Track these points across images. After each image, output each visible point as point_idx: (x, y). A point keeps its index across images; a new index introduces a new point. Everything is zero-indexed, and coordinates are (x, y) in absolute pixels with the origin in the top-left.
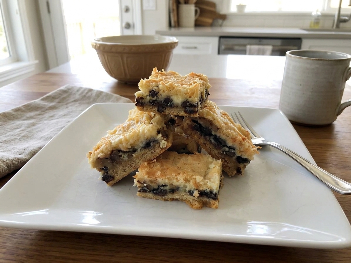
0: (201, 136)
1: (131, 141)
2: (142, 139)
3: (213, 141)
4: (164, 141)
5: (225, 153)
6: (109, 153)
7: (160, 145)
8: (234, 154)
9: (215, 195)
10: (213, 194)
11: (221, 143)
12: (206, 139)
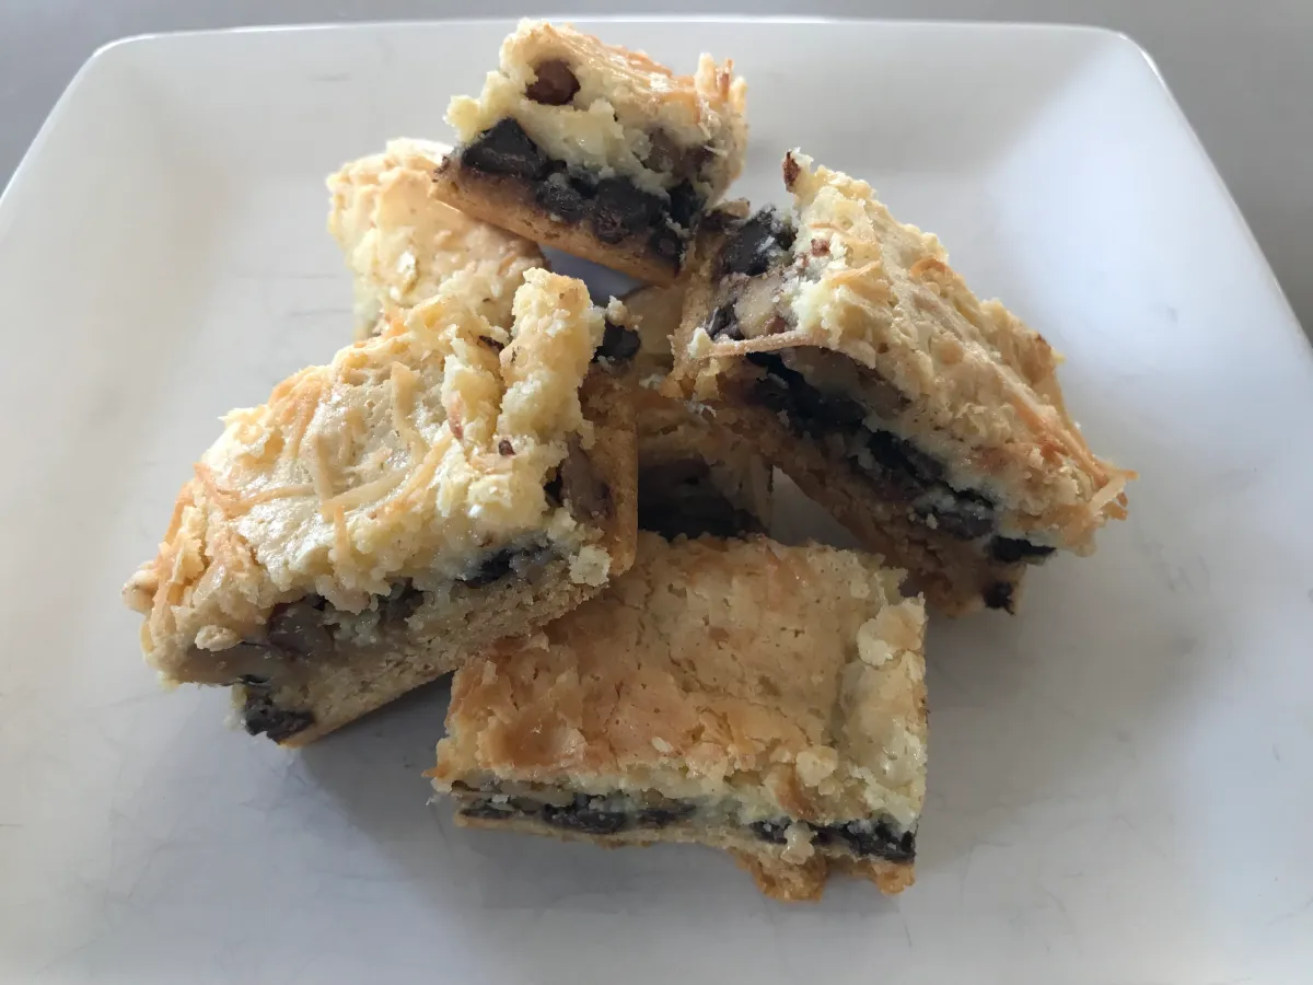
0: (800, 436)
1: (390, 564)
2: (456, 544)
3: (866, 460)
4: (589, 554)
5: (932, 522)
6: (261, 620)
7: (566, 571)
8: (987, 525)
9: (908, 839)
10: (894, 841)
11: (912, 470)
12: (826, 453)
